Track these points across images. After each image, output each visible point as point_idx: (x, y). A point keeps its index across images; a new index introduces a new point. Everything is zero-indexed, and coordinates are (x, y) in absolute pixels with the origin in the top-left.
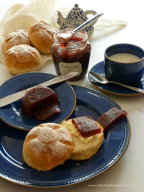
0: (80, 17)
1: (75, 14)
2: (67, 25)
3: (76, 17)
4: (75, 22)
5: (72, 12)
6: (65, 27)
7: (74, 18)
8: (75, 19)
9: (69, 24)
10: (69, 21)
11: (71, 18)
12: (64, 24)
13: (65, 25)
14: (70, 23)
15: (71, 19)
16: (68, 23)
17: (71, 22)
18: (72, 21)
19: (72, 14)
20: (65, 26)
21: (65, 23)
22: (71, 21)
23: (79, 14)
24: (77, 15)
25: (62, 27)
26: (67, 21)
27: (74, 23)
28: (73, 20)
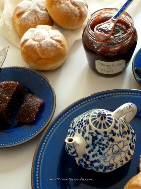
0: (117, 135)
1: (108, 134)
2: (96, 158)
3: (112, 140)
4: (111, 149)
5: (98, 133)
6: (92, 162)
7: (107, 143)
8: (110, 143)
9: (100, 156)
10: (99, 151)
11: (101, 144)
12: (88, 157)
13: (92, 159)
14: (101, 154)
15: (101, 146)
16: (96, 155)
17: (103, 152)
18: (106, 149)
19: (99, 137)
20: (90, 160)
21: (88, 154)
22: (103, 149)
23: (115, 131)
24: (111, 136)
25: (85, 163)
26: (92, 151)
27: (110, 152)
28: (107, 147)
